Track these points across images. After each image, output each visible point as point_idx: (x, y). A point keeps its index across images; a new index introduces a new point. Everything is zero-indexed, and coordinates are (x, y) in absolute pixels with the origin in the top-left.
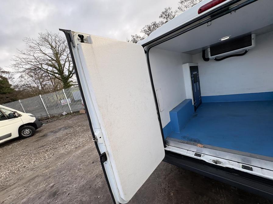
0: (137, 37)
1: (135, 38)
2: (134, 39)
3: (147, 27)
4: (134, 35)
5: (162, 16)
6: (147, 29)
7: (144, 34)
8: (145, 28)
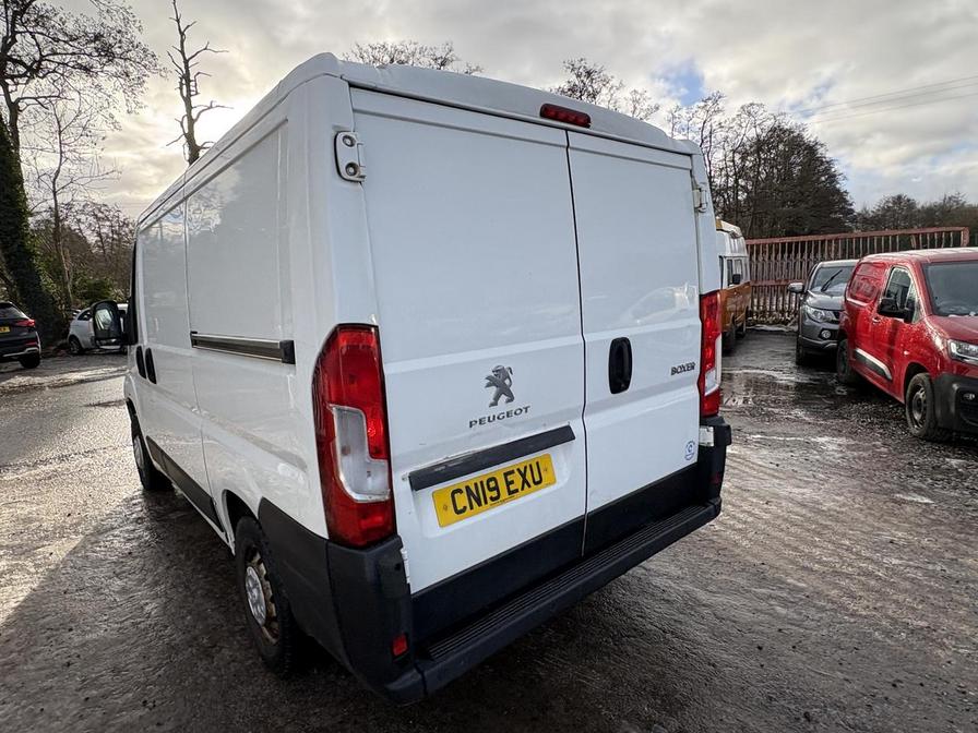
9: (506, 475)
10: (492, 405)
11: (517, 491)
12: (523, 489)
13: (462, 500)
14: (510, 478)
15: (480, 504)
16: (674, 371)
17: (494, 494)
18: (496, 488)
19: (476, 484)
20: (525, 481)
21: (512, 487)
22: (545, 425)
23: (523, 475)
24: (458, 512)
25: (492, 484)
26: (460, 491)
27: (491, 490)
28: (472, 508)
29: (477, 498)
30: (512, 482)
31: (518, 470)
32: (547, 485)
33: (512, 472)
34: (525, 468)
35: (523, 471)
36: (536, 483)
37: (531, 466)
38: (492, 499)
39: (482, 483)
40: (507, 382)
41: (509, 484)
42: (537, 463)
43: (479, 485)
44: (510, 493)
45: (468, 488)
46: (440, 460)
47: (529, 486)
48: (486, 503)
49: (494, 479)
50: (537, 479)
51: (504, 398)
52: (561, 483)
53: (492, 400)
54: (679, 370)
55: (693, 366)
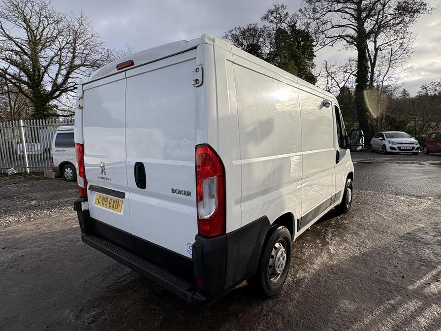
5: (266, 18)
8: (234, 32)
9: (110, 200)
10: (101, 174)
13: (100, 200)
16: (174, 191)
18: (107, 202)
20: (113, 205)
22: (118, 189)
28: (101, 203)
29: (103, 201)
32: (119, 211)
35: (114, 202)
40: (104, 167)
41: (110, 203)
42: (118, 202)
44: (110, 206)
45: (102, 197)
48: (104, 205)
49: (107, 199)
50: (116, 207)
51: (104, 173)
52: (122, 214)
53: (101, 172)
54: (177, 192)
55: (189, 194)
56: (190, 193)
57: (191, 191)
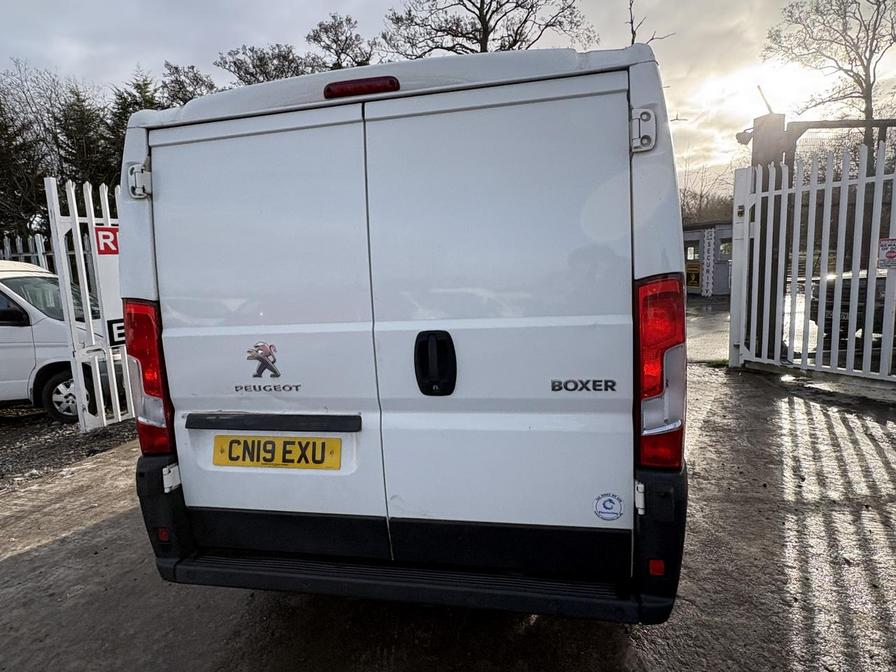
0: (197, 80)
1: (183, 78)
2: (177, 81)
3: (249, 53)
4: (183, 65)
5: (316, 38)
6: (249, 61)
7: (235, 78)
8: (241, 56)
9: (286, 443)
10: (255, 376)
11: (292, 461)
12: (299, 461)
13: (238, 451)
14: (288, 448)
15: (252, 460)
16: (556, 387)
17: (269, 456)
18: (272, 452)
19: (253, 442)
20: (303, 456)
21: (288, 457)
22: (326, 408)
23: (304, 450)
24: (231, 458)
25: (269, 447)
26: (238, 442)
27: (266, 451)
28: (244, 459)
29: (251, 453)
30: (290, 452)
31: (300, 443)
32: (327, 468)
33: (293, 443)
34: (308, 443)
35: (304, 446)
36: (315, 462)
37: (314, 444)
38: (265, 459)
39: (259, 442)
40: (271, 358)
41: (286, 452)
42: (323, 444)
43: (256, 443)
44: (285, 460)
45: (245, 442)
46: (215, 411)
47: (307, 462)
48: (258, 460)
49: (273, 443)
50: (319, 457)
51: (267, 373)
52: (345, 471)
53: (255, 372)
54: (571, 386)
55: (610, 385)
56: (614, 384)
57: (615, 380)
